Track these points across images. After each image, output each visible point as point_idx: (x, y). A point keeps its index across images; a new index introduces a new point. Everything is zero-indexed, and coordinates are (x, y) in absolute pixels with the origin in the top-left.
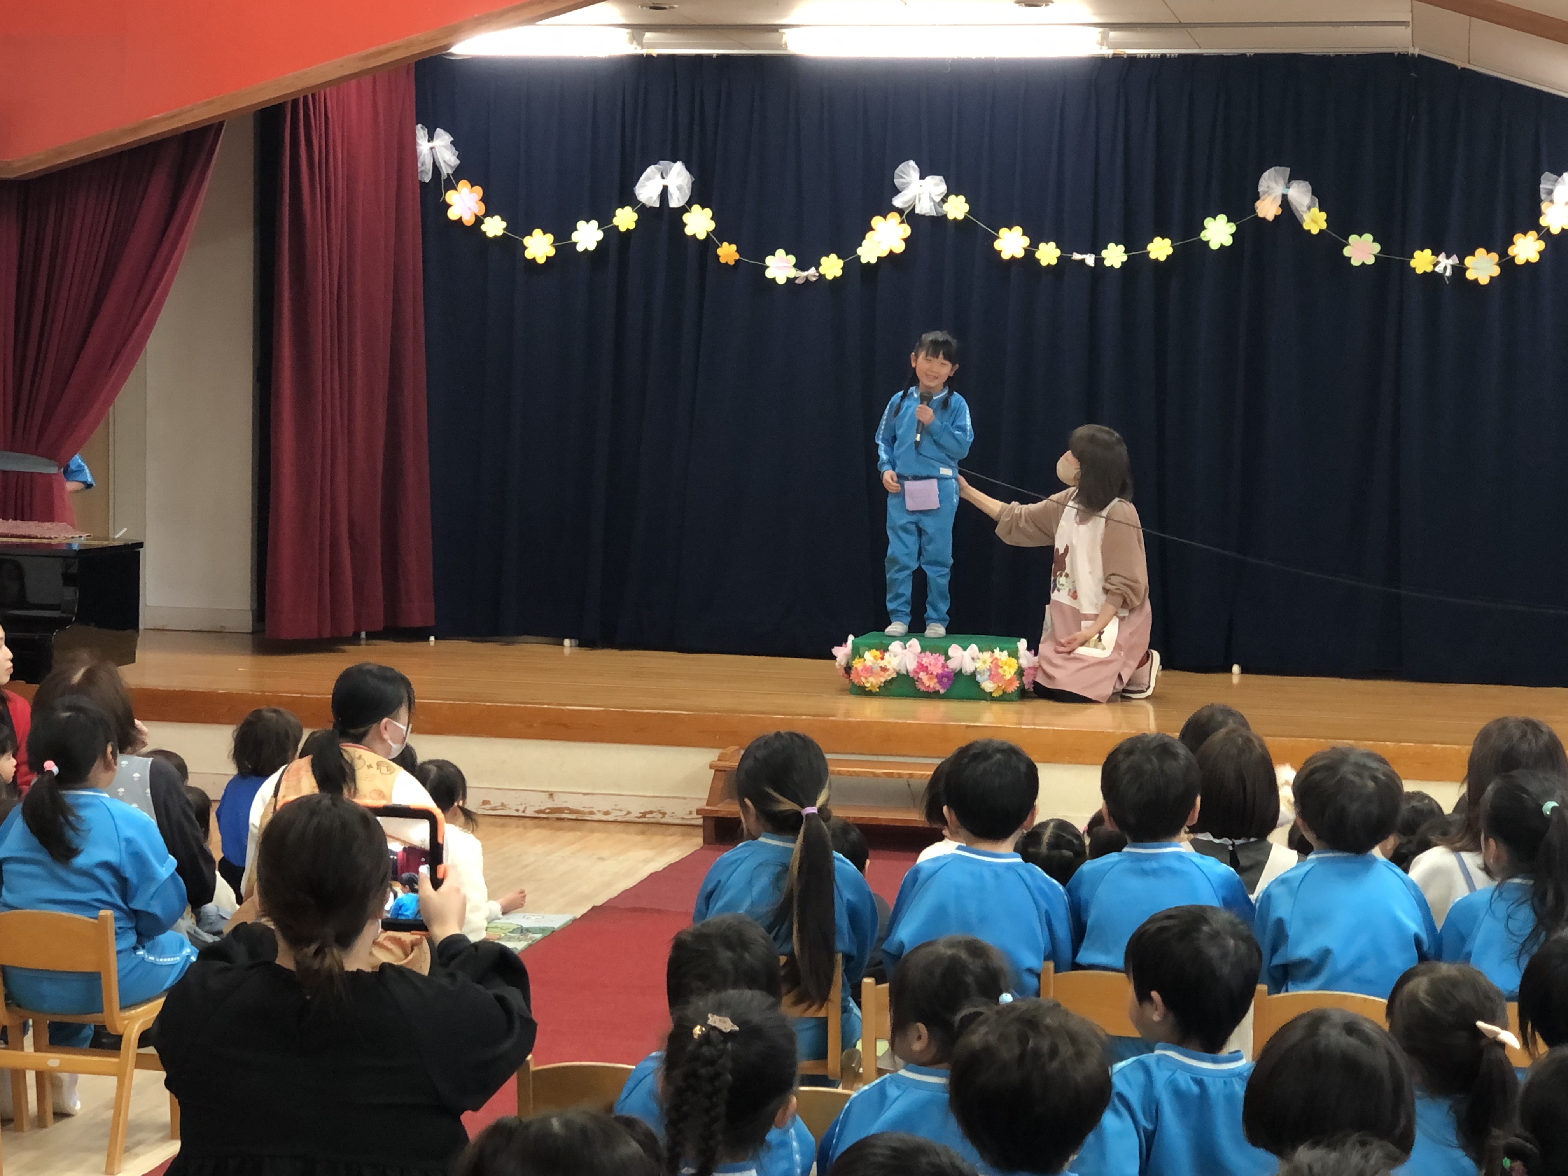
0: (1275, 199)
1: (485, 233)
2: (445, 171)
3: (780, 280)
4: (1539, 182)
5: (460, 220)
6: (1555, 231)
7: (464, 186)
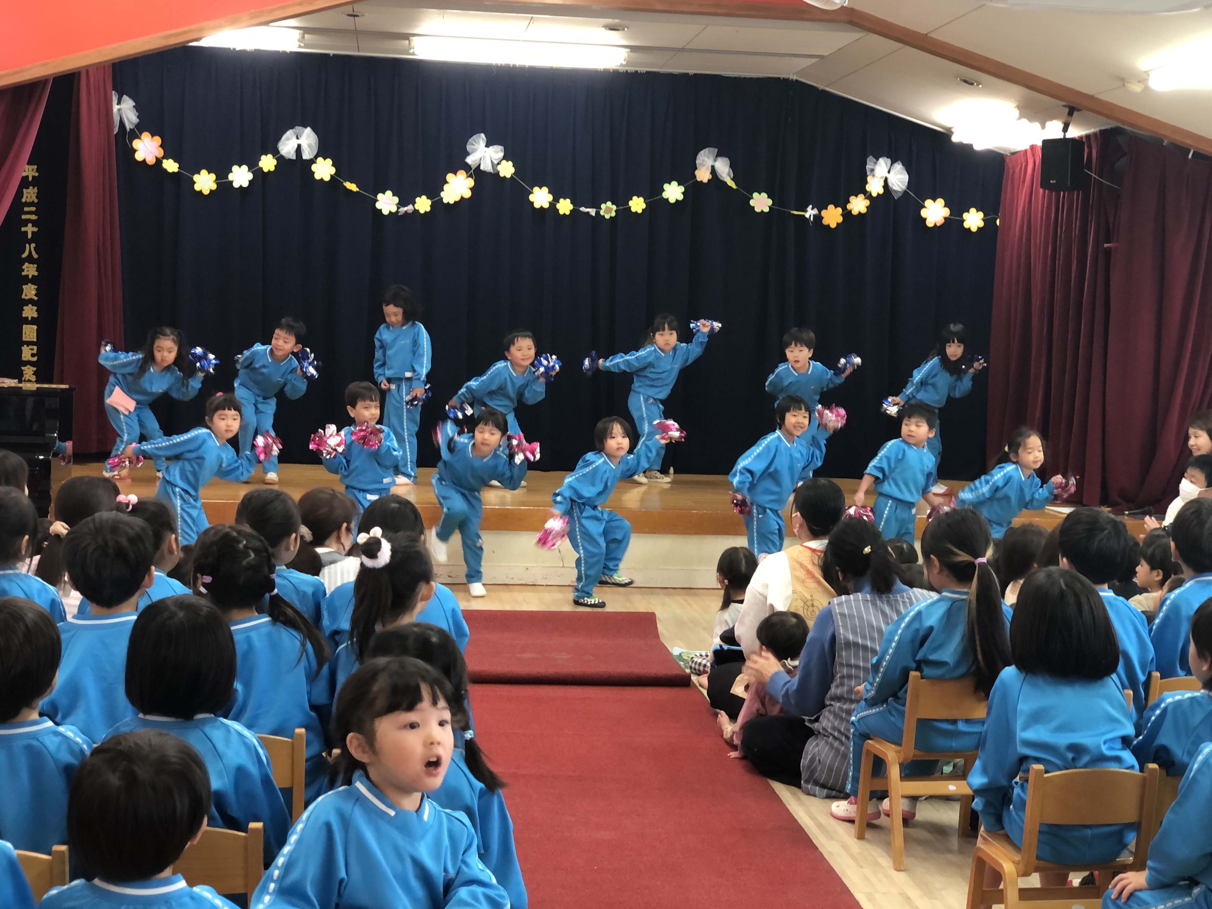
0: (707, 168)
1: (166, 170)
2: (128, 126)
3: (385, 212)
4: (865, 164)
5: (144, 160)
6: (874, 194)
7: (146, 137)
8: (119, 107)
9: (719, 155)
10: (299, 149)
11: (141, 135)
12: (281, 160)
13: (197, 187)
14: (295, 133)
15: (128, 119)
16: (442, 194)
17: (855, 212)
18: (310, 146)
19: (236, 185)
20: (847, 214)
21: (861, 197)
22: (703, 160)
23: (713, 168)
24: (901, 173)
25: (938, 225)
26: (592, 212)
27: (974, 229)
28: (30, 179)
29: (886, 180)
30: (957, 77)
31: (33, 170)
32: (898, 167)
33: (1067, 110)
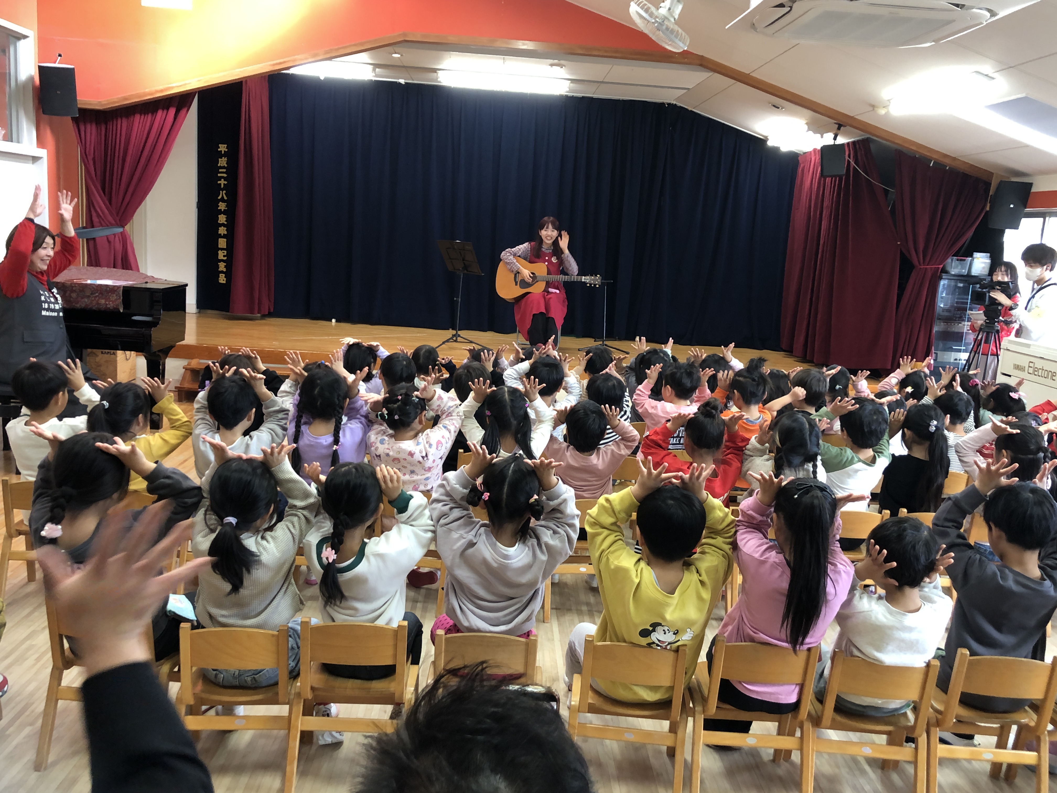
28: (223, 153)
30: (770, 103)
31: (224, 147)
33: (837, 126)
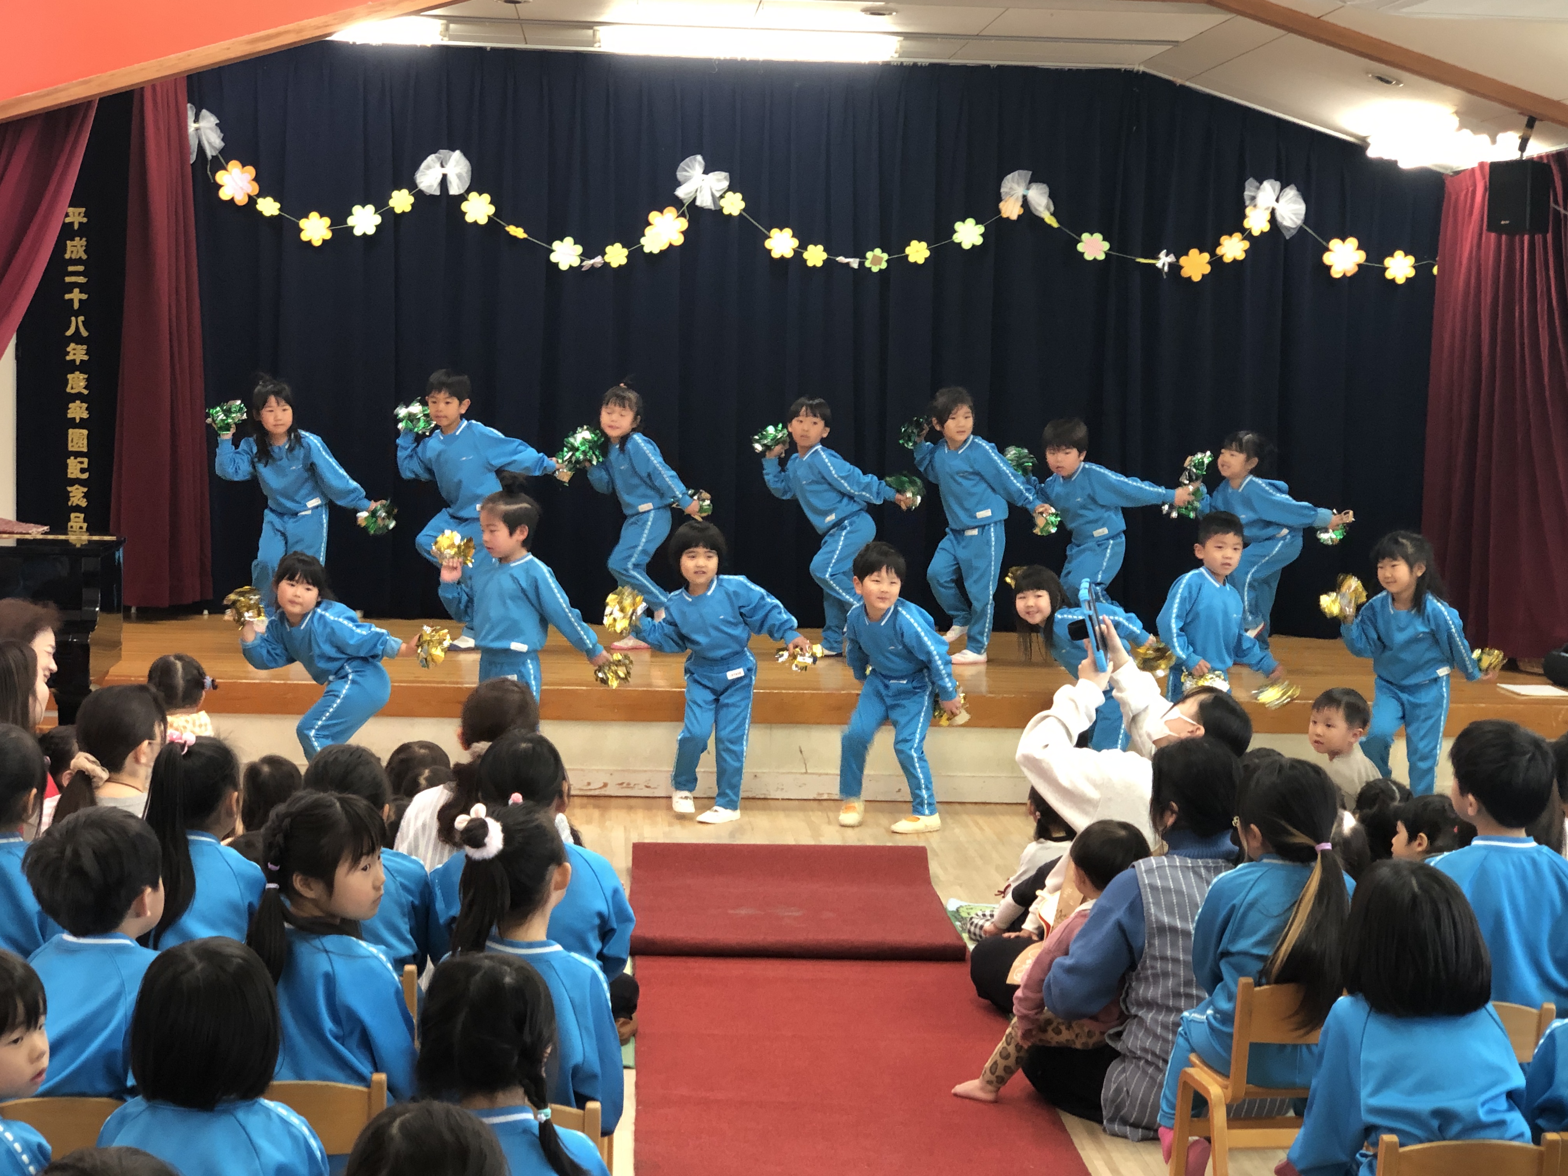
0: (1017, 199)
1: (260, 213)
2: (210, 153)
3: (564, 267)
4: (1243, 190)
5: (232, 200)
6: (1256, 233)
7: (234, 167)
8: (196, 125)
9: (1033, 180)
10: (444, 182)
11: (227, 163)
12: (420, 196)
13: (305, 237)
14: (439, 158)
15: (210, 143)
16: (643, 241)
17: (1228, 259)
18: (459, 176)
19: (358, 232)
20: (1216, 262)
21: (1237, 236)
22: (1011, 188)
23: (1025, 198)
24: (1295, 202)
25: (1349, 274)
26: (854, 263)
27: (1400, 280)
28: (76, 227)
29: (1273, 212)
30: (1367, 73)
31: (79, 214)
32: (1291, 193)
33: (1525, 120)
